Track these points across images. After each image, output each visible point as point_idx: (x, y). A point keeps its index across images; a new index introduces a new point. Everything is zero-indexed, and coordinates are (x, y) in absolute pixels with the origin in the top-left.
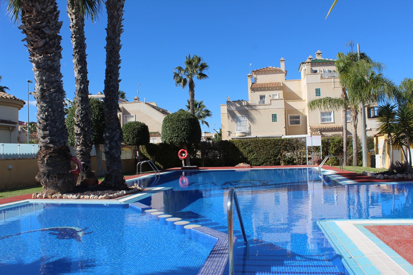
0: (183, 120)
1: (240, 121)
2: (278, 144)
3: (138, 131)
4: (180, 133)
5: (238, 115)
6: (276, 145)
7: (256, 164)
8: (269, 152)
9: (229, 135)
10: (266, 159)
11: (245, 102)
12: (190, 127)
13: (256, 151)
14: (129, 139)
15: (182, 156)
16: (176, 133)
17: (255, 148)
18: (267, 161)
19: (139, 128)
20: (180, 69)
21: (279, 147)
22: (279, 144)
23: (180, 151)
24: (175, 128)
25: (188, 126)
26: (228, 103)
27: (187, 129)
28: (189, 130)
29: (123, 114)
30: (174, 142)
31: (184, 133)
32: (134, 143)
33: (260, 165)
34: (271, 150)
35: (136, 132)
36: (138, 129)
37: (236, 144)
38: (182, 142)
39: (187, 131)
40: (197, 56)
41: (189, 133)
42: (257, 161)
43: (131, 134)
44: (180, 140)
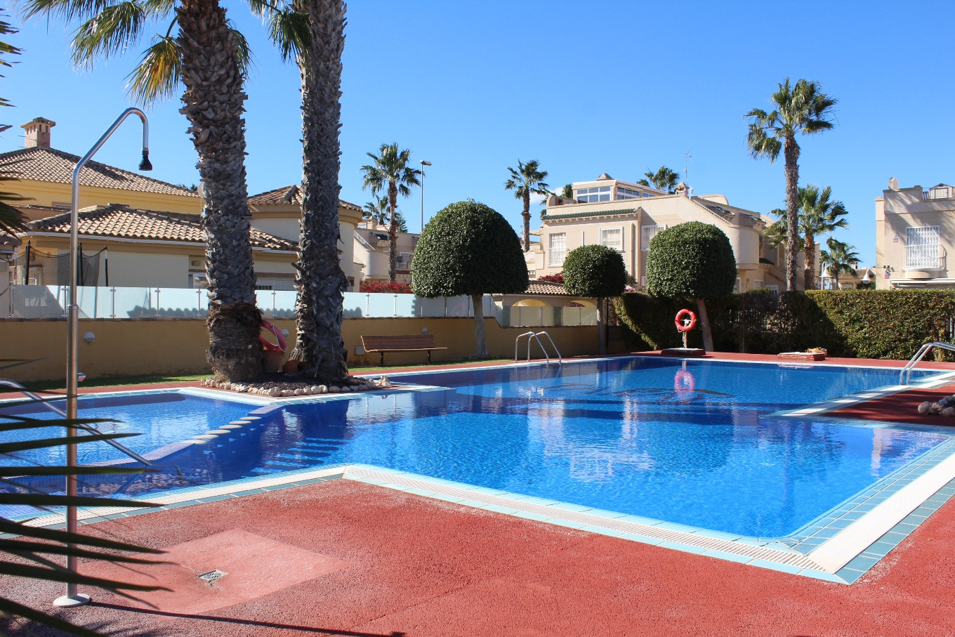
0: (685, 243)
1: (917, 240)
2: (927, 306)
3: (595, 266)
4: (677, 273)
5: (914, 224)
6: (922, 308)
7: (869, 352)
8: (903, 325)
9: (888, 275)
10: (895, 341)
11: (950, 189)
12: (700, 260)
13: (869, 321)
14: (576, 282)
15: (682, 324)
16: (668, 273)
17: (865, 313)
18: (896, 347)
19: (598, 259)
20: (761, 114)
21: (929, 312)
22: (931, 305)
23: (679, 313)
24: (667, 261)
25: (696, 256)
26: (889, 193)
27: (694, 264)
28: (698, 265)
29: (641, 224)
30: (663, 292)
31: (687, 271)
32: (585, 291)
33: (877, 357)
34: (908, 319)
35: (590, 269)
36: (594, 262)
37: (820, 301)
38: (680, 292)
39: (693, 268)
40: (805, 83)
41: (698, 272)
42: (870, 345)
43: (580, 272)
44: (677, 288)
